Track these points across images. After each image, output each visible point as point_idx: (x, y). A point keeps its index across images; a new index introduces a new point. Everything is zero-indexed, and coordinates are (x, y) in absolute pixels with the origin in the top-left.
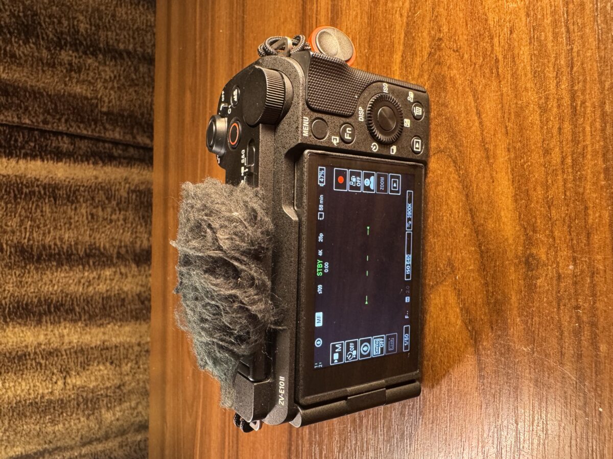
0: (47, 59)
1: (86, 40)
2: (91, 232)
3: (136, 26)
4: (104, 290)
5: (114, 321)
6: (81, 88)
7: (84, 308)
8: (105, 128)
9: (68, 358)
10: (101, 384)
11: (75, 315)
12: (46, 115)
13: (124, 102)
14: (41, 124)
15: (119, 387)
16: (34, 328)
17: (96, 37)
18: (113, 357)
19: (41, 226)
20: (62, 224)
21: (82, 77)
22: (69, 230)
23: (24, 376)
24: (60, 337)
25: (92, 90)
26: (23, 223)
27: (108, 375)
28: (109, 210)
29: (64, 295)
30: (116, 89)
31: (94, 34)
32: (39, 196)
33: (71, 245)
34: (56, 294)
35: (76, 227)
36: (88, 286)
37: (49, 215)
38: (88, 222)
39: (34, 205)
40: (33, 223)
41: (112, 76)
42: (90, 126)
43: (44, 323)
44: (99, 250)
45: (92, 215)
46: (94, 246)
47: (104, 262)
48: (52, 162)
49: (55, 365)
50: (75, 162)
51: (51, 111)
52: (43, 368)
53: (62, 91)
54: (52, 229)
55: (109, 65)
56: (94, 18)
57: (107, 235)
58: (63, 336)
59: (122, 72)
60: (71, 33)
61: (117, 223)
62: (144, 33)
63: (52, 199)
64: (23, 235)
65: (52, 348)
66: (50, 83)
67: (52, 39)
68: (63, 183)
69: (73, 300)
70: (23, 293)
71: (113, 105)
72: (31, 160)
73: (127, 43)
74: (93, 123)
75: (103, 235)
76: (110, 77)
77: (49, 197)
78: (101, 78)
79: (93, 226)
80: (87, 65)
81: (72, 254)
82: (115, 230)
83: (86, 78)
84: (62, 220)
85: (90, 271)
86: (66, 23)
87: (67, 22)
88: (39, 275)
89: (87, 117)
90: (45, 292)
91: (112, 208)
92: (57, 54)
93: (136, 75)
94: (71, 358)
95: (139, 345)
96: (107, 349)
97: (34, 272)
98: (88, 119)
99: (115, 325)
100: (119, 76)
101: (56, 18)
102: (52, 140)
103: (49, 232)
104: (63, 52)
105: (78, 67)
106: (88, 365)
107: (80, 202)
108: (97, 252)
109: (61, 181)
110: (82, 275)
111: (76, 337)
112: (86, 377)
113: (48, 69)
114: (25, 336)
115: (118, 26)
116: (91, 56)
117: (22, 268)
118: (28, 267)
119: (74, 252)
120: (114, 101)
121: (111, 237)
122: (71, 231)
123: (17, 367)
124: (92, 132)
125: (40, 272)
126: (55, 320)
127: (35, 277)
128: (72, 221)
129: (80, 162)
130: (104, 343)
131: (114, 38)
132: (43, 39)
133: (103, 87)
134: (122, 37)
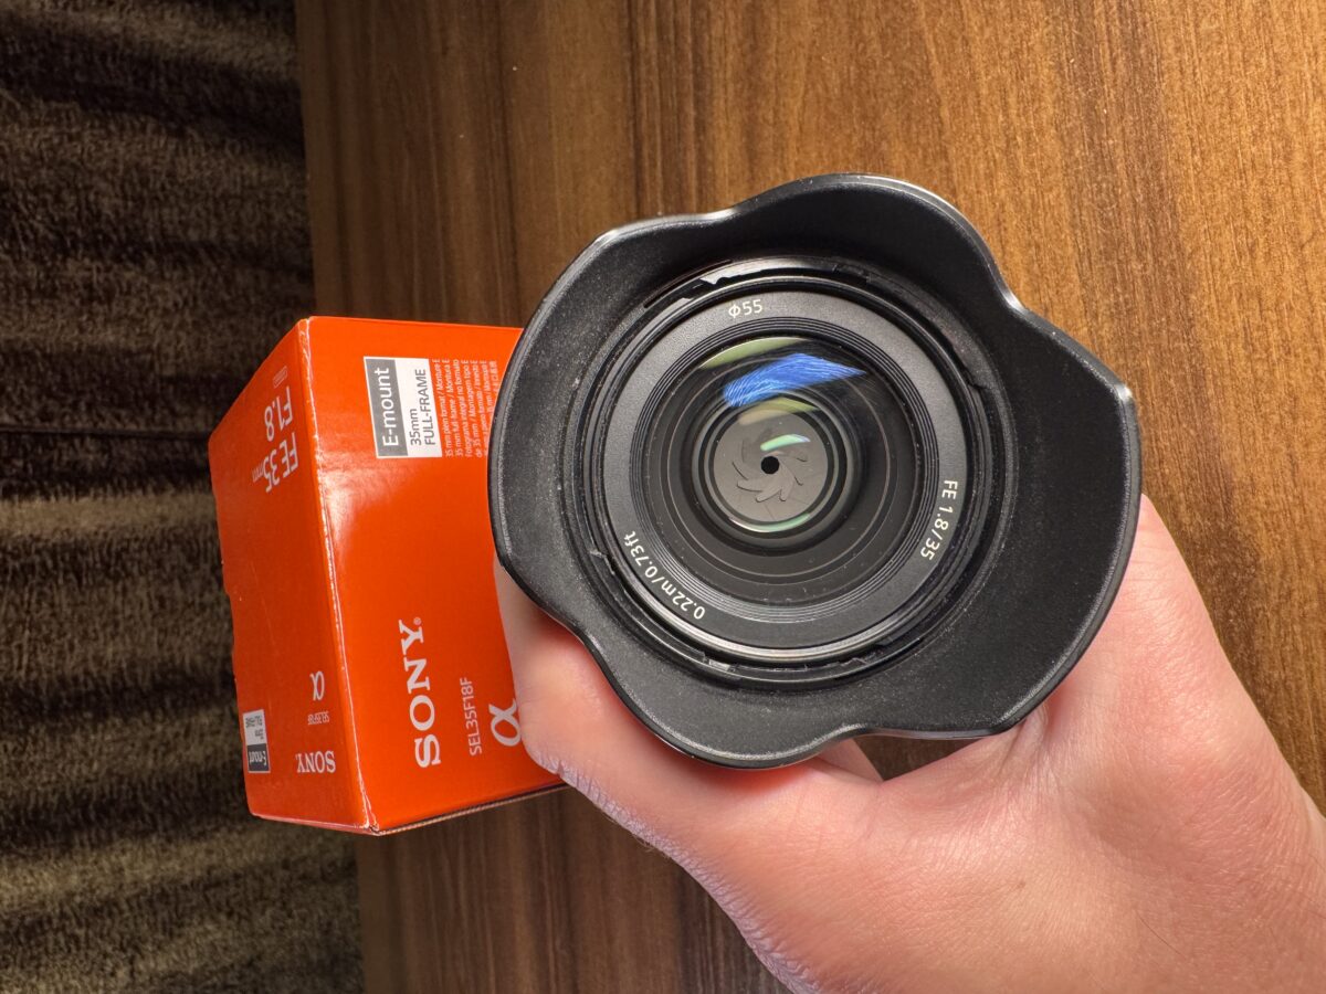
0: (39, 282)
1: (116, 231)
2: (162, 637)
3: (220, 190)
4: (200, 760)
5: (229, 823)
6: (114, 333)
7: (161, 803)
8: (173, 413)
9: (135, 917)
10: (211, 963)
11: (143, 820)
12: (44, 398)
13: (209, 352)
14: (38, 423)
15: (250, 964)
16: (56, 863)
17: (137, 221)
18: (233, 901)
19: (54, 636)
20: (98, 627)
21: (115, 309)
22: (113, 637)
23: (42, 969)
24: (114, 872)
25: (140, 335)
26: (12, 637)
27: (225, 940)
28: (196, 584)
29: (114, 780)
30: (190, 327)
31: (133, 216)
32: (44, 574)
33: (121, 670)
34: (97, 780)
35: (129, 629)
36: (164, 754)
37: (69, 612)
38: (154, 616)
39: (35, 594)
40: (34, 634)
41: (180, 300)
42: (142, 409)
43: (77, 847)
44: (183, 673)
45: (161, 600)
46: (170, 665)
47: (194, 697)
48: (66, 498)
49: (109, 934)
50: (115, 493)
51: (54, 389)
52: (83, 945)
53: (76, 343)
54: (76, 641)
55: (171, 280)
56: (131, 183)
57: (196, 637)
58: (121, 870)
59: (199, 291)
60: (84, 220)
61: (216, 608)
62: (238, 202)
63: (71, 576)
64: (16, 663)
65: (99, 900)
66: (47, 330)
67: (45, 238)
68: (92, 538)
69: (135, 789)
70: (26, 788)
71: (185, 361)
72: (20, 501)
73: (205, 227)
74: (146, 405)
75: (188, 639)
76: (176, 304)
77: (66, 572)
78: (156, 307)
79: (165, 622)
80: (124, 285)
81: (125, 689)
82: (214, 625)
83: (124, 312)
84: (97, 619)
85: (168, 721)
86: (70, 199)
87: (73, 198)
88: (58, 743)
89: (133, 392)
90: (74, 779)
91: (204, 578)
92: (58, 269)
93: (229, 294)
94: (142, 916)
95: (286, 865)
96: (218, 884)
97: (47, 739)
98: (136, 397)
99: (230, 831)
100: (195, 299)
101: (49, 191)
102: (60, 450)
103: (72, 648)
104: (71, 264)
105: (105, 290)
106: (181, 926)
107: (133, 577)
108: (178, 677)
109: (88, 536)
110: (148, 732)
111: (149, 866)
112: (178, 953)
113: (42, 303)
114: (38, 881)
115: (181, 193)
116: (130, 265)
117: (20, 733)
118: (32, 731)
119: (130, 683)
120: (186, 351)
121: (205, 640)
122: (118, 639)
123: (24, 951)
124: (147, 425)
125: (58, 739)
126: (99, 839)
127: (48, 750)
128: (120, 617)
129: (127, 492)
130: (209, 873)
131: (176, 219)
132: (26, 239)
133: (161, 326)
134: (193, 215)
